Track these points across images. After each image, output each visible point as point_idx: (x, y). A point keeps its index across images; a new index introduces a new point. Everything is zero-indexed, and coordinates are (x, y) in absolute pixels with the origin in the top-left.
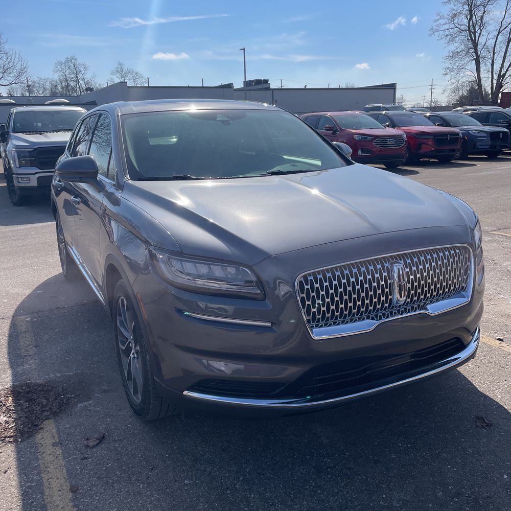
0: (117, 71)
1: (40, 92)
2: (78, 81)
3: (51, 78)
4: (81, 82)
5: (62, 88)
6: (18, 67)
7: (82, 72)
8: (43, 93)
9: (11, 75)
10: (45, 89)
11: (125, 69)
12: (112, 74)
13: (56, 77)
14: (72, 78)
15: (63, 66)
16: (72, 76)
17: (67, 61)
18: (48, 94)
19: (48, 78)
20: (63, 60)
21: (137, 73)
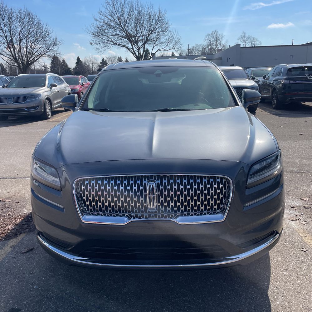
0: (242, 38)
1: (196, 53)
2: (217, 45)
3: (203, 44)
4: (219, 46)
5: (209, 50)
6: (176, 39)
7: (220, 40)
8: (197, 53)
9: (172, 44)
10: (199, 51)
11: (247, 36)
12: (238, 39)
13: (205, 43)
14: (214, 44)
15: (210, 37)
16: (214, 42)
17: (213, 33)
18: (200, 53)
19: (201, 44)
20: (210, 33)
21: (254, 38)
